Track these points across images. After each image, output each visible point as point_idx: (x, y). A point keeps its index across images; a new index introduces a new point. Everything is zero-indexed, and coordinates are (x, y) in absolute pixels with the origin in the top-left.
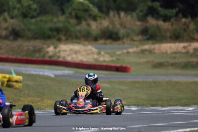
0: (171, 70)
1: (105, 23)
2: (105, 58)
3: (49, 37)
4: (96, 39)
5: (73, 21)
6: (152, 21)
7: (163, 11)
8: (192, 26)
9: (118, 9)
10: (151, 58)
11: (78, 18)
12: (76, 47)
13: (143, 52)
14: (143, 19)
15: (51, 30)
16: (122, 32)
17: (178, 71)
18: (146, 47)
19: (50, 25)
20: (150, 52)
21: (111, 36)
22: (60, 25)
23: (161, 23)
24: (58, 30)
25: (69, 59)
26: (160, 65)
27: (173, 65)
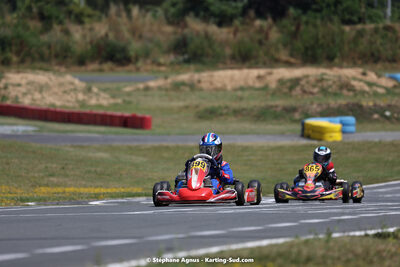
0: (234, 124)
1: (101, 29)
2: (100, 101)
4: (82, 62)
5: (35, 25)
6: (195, 25)
8: (275, 35)
10: (193, 100)
11: (45, 19)
13: (177, 86)
14: (177, 20)
16: (135, 46)
17: (248, 126)
18: (185, 77)
20: (192, 86)
23: (213, 29)
25: (26, 102)
26: (210, 114)
27: (237, 113)
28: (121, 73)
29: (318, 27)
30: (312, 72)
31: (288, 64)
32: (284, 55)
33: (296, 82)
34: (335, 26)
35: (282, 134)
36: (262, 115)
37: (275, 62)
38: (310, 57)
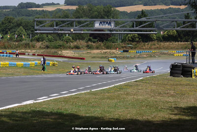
0: (97, 59)
1: (75, 43)
2: (76, 55)
3: (58, 48)
4: (72, 49)
5: (65, 43)
6: (90, 43)
7: (93, 40)
8: (102, 44)
9: (79, 39)
10: (90, 55)
11: (67, 42)
12: (68, 51)
13: (88, 53)
14: (87, 42)
15: (58, 45)
16: (81, 46)
19: (58, 44)
20: (90, 53)
21: (77, 48)
22: (61, 44)
23: (93, 43)
24: (61, 46)
25: (65, 55)
26: (94, 57)
27: (98, 57)
28: (78, 50)
29: (109, 43)
30: (108, 51)
31: (104, 49)
32: (103, 48)
33: (106, 52)
34: (111, 43)
35: (105, 61)
36: (102, 58)
37: (102, 49)
38: (108, 48)
